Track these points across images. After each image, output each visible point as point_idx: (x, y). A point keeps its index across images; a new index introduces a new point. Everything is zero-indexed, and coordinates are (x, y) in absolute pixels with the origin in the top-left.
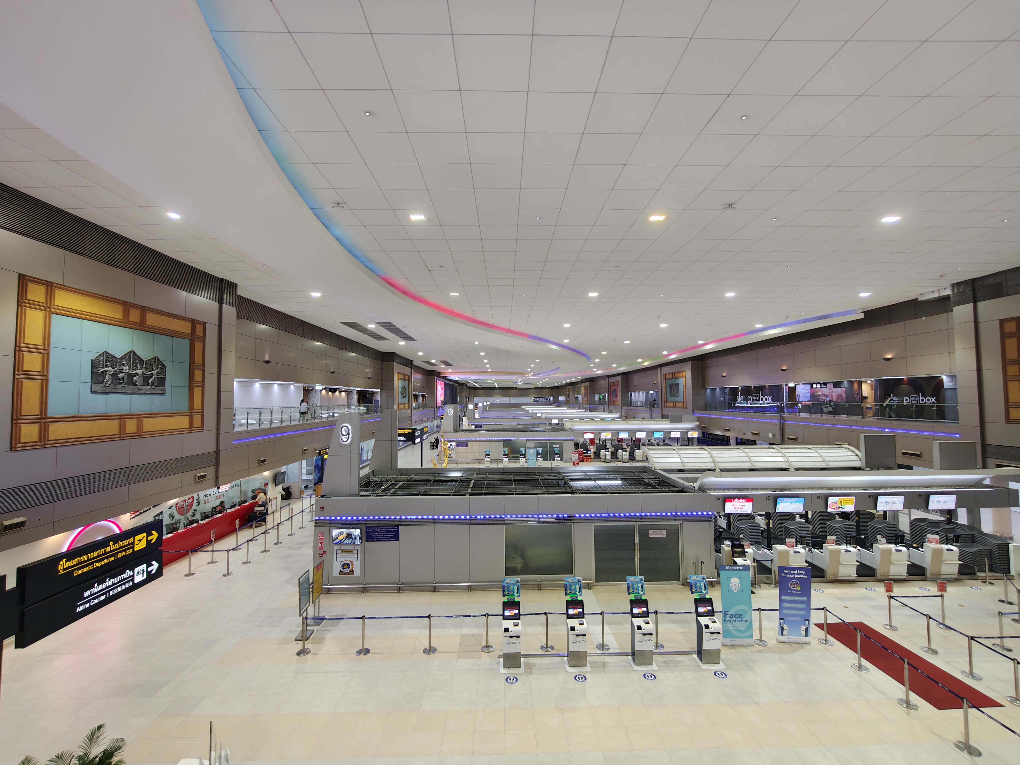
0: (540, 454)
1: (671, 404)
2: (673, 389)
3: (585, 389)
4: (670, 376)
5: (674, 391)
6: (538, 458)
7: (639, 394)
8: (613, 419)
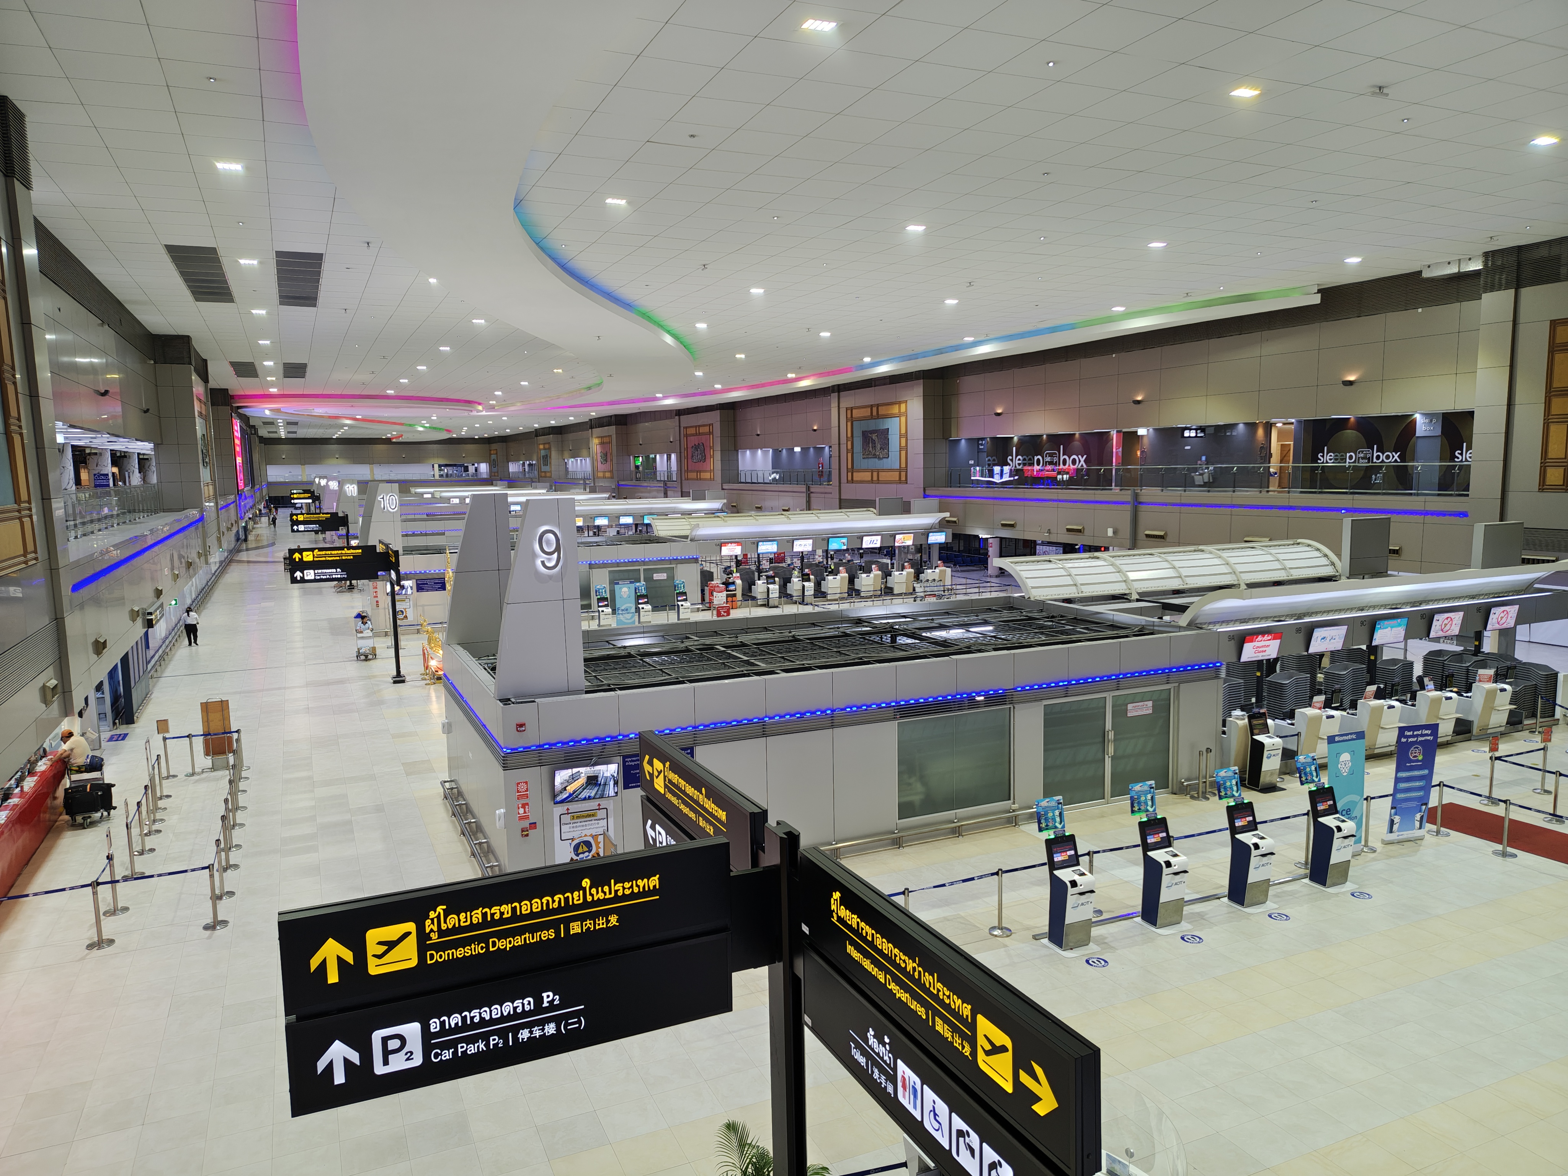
0: (642, 596)
1: (867, 476)
2: (874, 442)
3: (602, 444)
4: (866, 412)
5: (874, 447)
6: (641, 606)
7: (754, 455)
8: (712, 513)
